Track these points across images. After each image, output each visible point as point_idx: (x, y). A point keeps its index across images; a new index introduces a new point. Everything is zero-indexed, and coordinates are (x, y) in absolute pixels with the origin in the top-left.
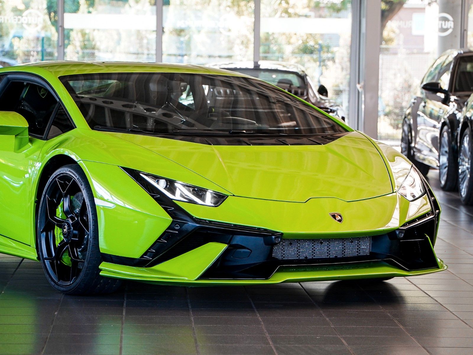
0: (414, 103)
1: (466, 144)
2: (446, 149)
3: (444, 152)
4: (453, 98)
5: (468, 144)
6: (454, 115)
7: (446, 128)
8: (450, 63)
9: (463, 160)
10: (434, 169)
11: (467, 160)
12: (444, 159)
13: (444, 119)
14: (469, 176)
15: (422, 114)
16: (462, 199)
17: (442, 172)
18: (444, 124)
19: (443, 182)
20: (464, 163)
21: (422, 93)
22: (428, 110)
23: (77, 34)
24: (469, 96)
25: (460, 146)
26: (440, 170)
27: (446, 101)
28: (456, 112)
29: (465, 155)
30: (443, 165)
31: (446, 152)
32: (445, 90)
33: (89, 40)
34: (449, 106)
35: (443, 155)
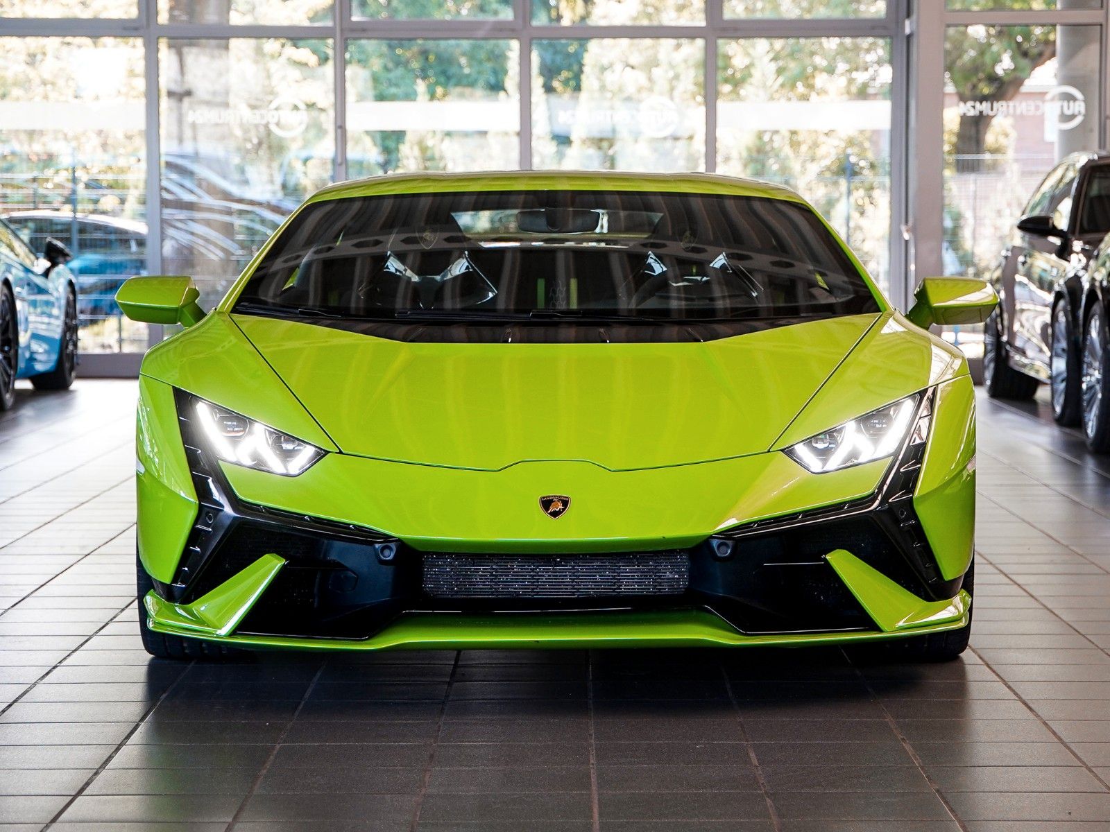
0: (1006, 257)
1: (1094, 334)
2: (1063, 344)
3: (1060, 351)
4: (1077, 245)
5: (1099, 334)
6: (1077, 278)
7: (1062, 303)
8: (1072, 181)
9: (1090, 366)
10: (1045, 384)
11: (1096, 364)
12: (1060, 365)
13: (1059, 285)
14: (1100, 396)
15: (1025, 280)
16: (1089, 442)
17: (1057, 390)
18: (1059, 296)
19: (1058, 409)
20: (1091, 371)
21: (1023, 238)
22: (1036, 272)
23: (411, 148)
24: (1101, 241)
25: (1085, 339)
26: (1052, 384)
27: (1064, 252)
28: (1081, 273)
29: (1093, 354)
30: (1058, 375)
31: (1063, 350)
32: (1062, 231)
33: (432, 159)
34: (1069, 261)
35: (1058, 355)
